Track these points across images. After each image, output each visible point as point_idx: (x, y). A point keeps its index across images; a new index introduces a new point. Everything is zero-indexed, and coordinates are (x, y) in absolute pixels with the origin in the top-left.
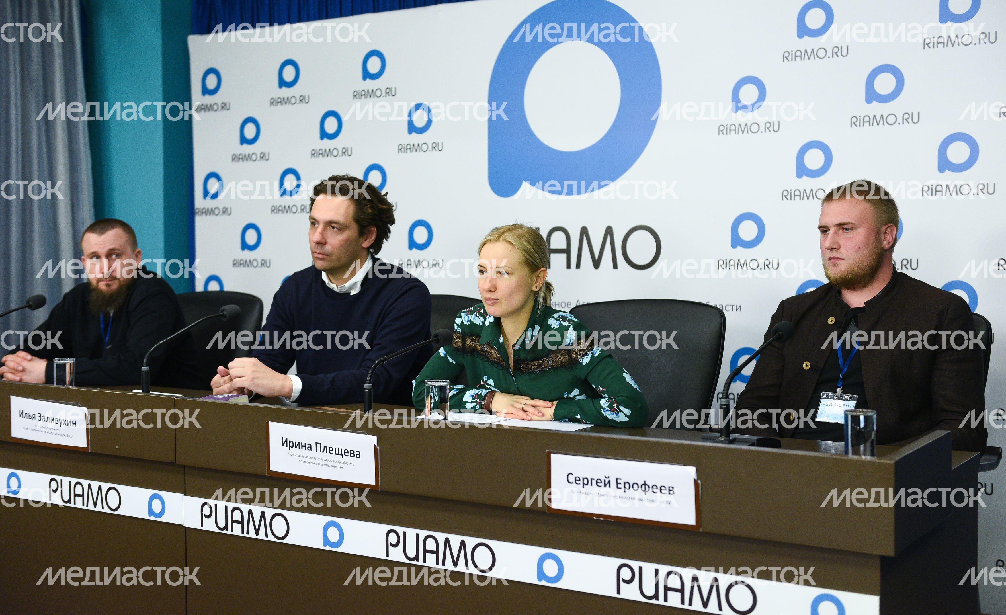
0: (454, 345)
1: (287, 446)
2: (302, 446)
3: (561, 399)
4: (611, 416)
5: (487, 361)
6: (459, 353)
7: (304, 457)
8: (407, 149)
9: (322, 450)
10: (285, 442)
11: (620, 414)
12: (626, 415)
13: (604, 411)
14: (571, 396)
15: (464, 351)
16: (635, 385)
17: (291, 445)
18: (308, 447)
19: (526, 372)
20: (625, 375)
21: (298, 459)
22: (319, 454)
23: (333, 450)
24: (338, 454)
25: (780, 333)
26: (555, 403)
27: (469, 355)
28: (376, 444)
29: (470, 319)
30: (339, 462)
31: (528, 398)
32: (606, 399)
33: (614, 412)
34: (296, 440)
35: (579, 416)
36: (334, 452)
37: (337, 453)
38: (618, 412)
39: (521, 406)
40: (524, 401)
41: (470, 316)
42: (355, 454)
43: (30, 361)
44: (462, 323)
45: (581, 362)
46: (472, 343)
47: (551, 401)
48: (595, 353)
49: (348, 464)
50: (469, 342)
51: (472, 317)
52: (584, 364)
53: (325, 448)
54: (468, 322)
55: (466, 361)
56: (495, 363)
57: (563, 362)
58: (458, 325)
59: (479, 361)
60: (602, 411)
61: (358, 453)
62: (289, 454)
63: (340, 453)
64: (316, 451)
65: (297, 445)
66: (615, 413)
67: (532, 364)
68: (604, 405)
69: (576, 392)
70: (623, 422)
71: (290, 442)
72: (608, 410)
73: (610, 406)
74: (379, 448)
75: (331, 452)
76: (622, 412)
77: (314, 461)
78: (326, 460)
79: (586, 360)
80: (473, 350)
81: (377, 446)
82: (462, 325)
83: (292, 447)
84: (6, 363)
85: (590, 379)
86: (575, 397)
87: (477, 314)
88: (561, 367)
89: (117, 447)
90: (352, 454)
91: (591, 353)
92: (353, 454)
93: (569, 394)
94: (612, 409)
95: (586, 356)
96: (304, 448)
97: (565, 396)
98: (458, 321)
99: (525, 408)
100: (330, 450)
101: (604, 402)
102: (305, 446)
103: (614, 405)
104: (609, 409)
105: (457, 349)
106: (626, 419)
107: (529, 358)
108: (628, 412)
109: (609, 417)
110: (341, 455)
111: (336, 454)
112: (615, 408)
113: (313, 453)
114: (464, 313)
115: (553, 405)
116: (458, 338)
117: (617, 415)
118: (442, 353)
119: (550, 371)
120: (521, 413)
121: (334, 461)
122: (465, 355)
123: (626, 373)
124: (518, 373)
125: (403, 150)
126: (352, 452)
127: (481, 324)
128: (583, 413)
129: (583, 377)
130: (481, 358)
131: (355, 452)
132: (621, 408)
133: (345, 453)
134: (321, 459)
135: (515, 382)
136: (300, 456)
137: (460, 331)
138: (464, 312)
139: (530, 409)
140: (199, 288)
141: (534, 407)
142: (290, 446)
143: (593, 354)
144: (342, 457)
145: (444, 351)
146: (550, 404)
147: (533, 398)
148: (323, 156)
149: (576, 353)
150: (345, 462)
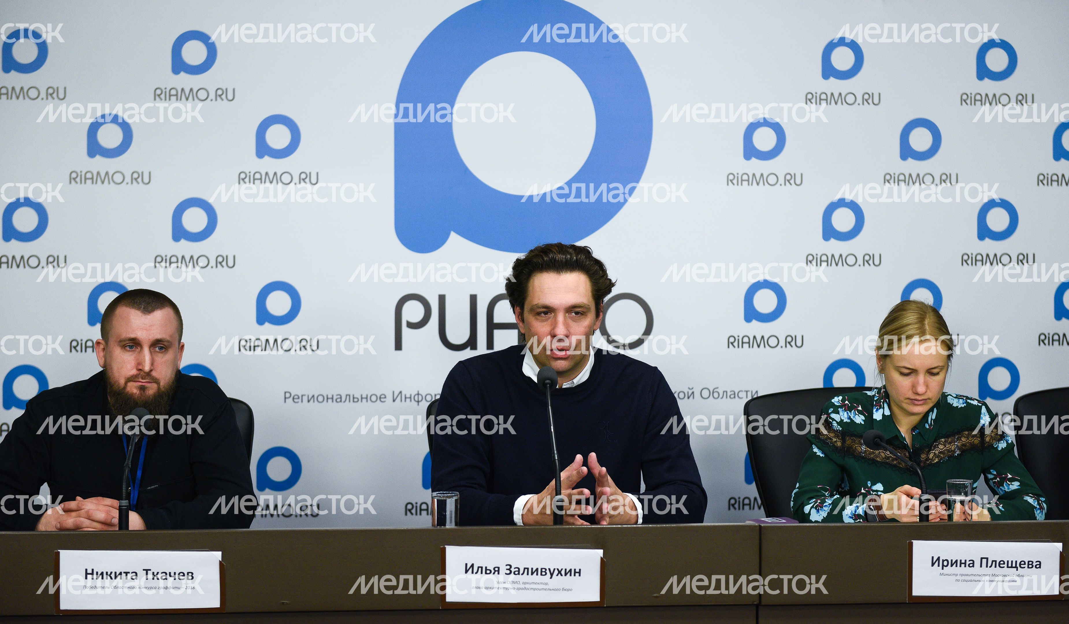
0: (833, 445)
1: (939, 566)
2: (961, 564)
7: (962, 575)
10: (936, 561)
17: (945, 563)
18: (970, 565)
21: (954, 578)
22: (984, 570)
24: (1012, 567)
28: (1060, 551)
34: (952, 558)
36: (1006, 565)
37: (1010, 565)
44: (842, 420)
45: (995, 446)
49: (1024, 576)
50: (849, 442)
52: (1000, 449)
53: (994, 563)
54: (847, 419)
58: (837, 423)
61: (1038, 563)
62: (942, 575)
63: (1014, 565)
64: (981, 567)
65: (954, 563)
71: (943, 561)
74: (1065, 555)
77: (977, 578)
82: (841, 423)
83: (947, 566)
87: (856, 411)
90: (1030, 565)
96: (963, 565)
100: (1001, 564)
102: (965, 563)
110: (1016, 567)
111: (1008, 567)
113: (976, 569)
114: (841, 409)
116: (836, 437)
133: (1021, 565)
136: (956, 575)
137: (841, 429)
142: (943, 566)
144: (1017, 570)
150: (1020, 575)
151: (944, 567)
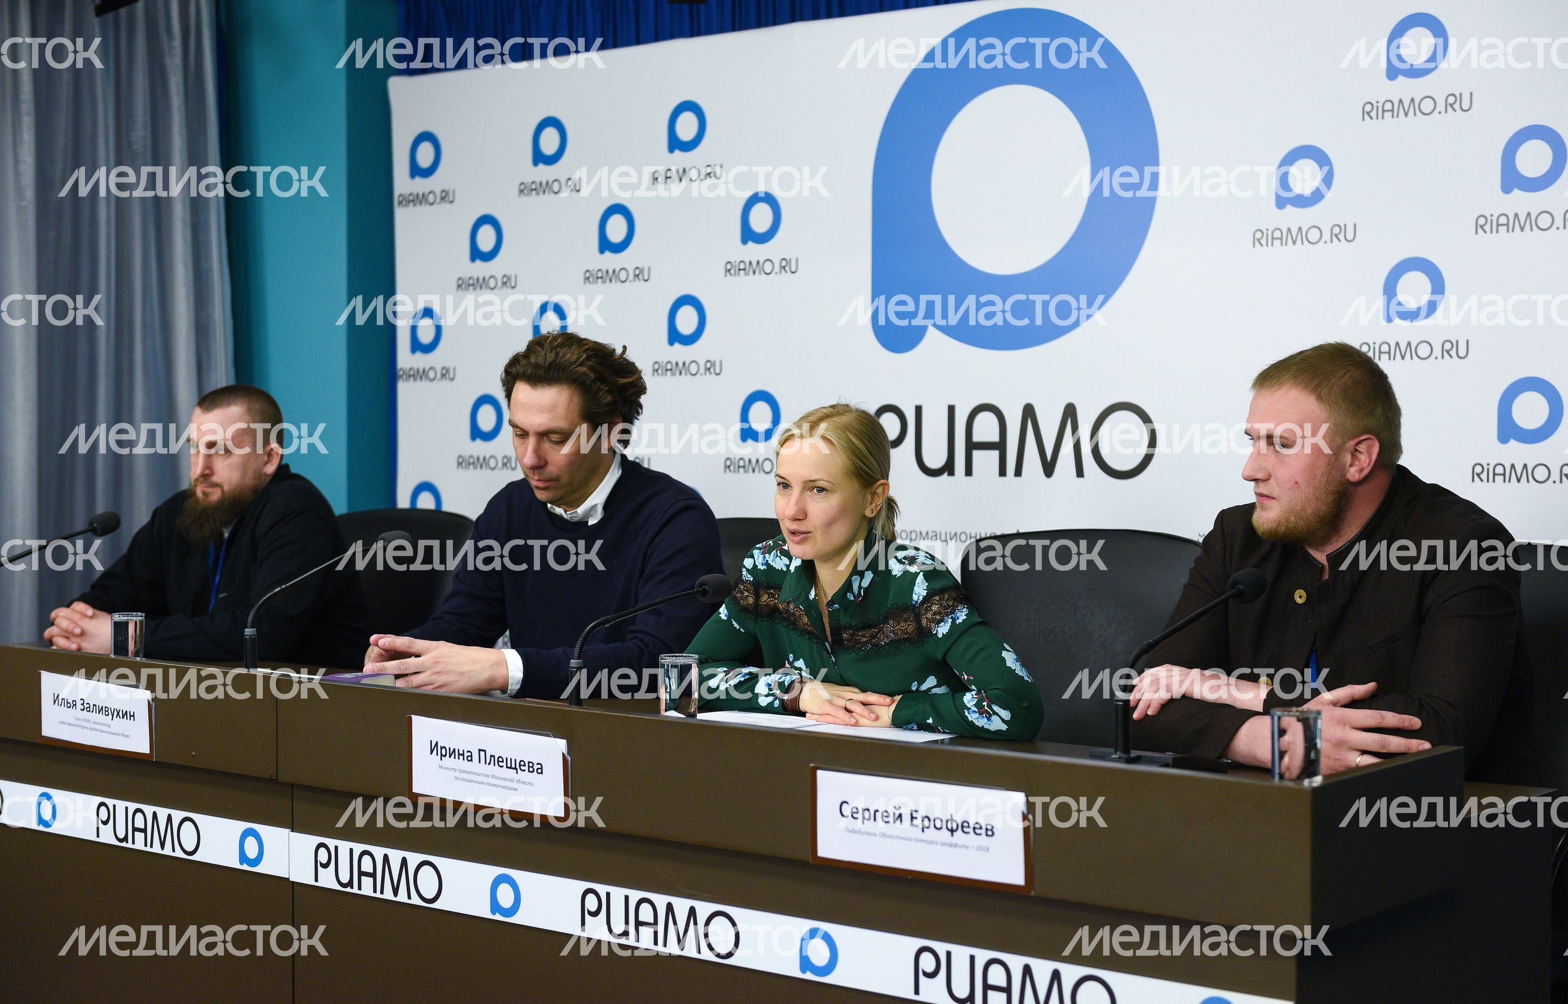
0: (742, 602)
1: (437, 755)
2: (459, 755)
3: (906, 692)
4: (981, 722)
5: (793, 629)
6: (749, 616)
7: (461, 771)
8: (740, 270)
9: (488, 761)
10: (434, 748)
11: (994, 718)
12: (1003, 721)
13: (969, 713)
14: (924, 687)
15: (756, 612)
16: (1020, 671)
17: (444, 752)
18: (468, 757)
19: (852, 648)
20: (1004, 654)
21: (453, 773)
22: (483, 768)
23: (503, 762)
24: (511, 768)
25: (1241, 587)
26: (898, 698)
27: (765, 619)
28: (566, 752)
29: (767, 561)
30: (512, 781)
31: (857, 690)
32: (974, 693)
33: (984, 715)
34: (451, 745)
35: (930, 721)
36: (504, 764)
37: (509, 765)
38: (990, 716)
39: (842, 703)
40: (852, 694)
41: (767, 555)
42: (536, 767)
43: (92, 617)
44: (755, 566)
45: (934, 632)
46: (771, 600)
47: (891, 695)
48: (958, 619)
49: (524, 783)
50: (765, 598)
51: (770, 558)
52: (940, 636)
53: (492, 758)
54: (763, 565)
55: (761, 629)
56: (804, 632)
57: (907, 633)
58: (748, 570)
59: (783, 630)
60: (966, 713)
61: (539, 766)
62: (440, 767)
63: (513, 766)
64: (480, 762)
65: (452, 753)
66: (986, 716)
67: (860, 634)
68: (969, 703)
69: (931, 681)
70: (999, 732)
71: (442, 748)
72: (974, 712)
73: (979, 705)
74: (569, 759)
75: (500, 764)
76: (997, 714)
77: (476, 778)
78: (493, 777)
79: (943, 630)
80: (773, 612)
81: (566, 755)
82: (754, 570)
83: (445, 756)
84: (56, 622)
85: (950, 660)
86: (930, 689)
87: (778, 552)
88: (905, 640)
89: (194, 753)
91: (952, 618)
92: (532, 767)
93: (920, 685)
94: (981, 711)
95: (943, 623)
96: (461, 757)
97: (914, 688)
98: (748, 563)
99: (850, 706)
100: (498, 761)
101: (969, 699)
102: (463, 755)
103: (984, 704)
104: (976, 710)
105: (745, 609)
106: (1004, 727)
107: (854, 624)
108: (1006, 714)
109: (977, 723)
110: (515, 768)
111: (507, 767)
112: (986, 708)
113: (474, 766)
114: (759, 551)
115: (894, 701)
116: (748, 591)
117: (989, 719)
118: (724, 615)
119: (887, 647)
120: (842, 714)
121: (504, 779)
122: (759, 621)
123: (1008, 651)
124: (840, 650)
125: (732, 271)
126: (531, 765)
127: (785, 569)
128: (937, 715)
129: (939, 656)
130: (784, 624)
131: (535, 764)
132: (996, 708)
133: (520, 765)
134: (487, 776)
135: (835, 664)
136: (455, 770)
137: (751, 579)
138: (759, 549)
139: (857, 708)
140: (403, 502)
141: (864, 704)
142: (442, 755)
143: (954, 620)
144: (517, 773)
145: (726, 611)
146: (888, 700)
147: (864, 690)
148: (604, 282)
149: (927, 618)
150: (521, 781)
151: (443, 757)
